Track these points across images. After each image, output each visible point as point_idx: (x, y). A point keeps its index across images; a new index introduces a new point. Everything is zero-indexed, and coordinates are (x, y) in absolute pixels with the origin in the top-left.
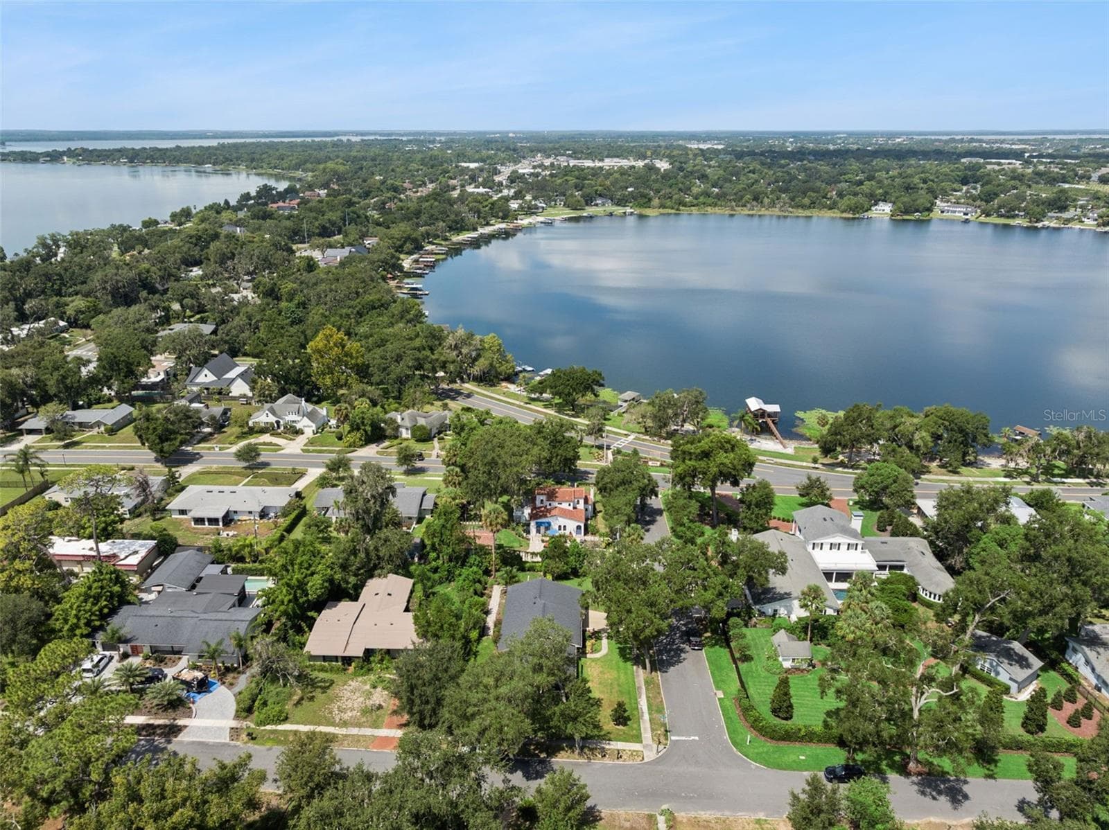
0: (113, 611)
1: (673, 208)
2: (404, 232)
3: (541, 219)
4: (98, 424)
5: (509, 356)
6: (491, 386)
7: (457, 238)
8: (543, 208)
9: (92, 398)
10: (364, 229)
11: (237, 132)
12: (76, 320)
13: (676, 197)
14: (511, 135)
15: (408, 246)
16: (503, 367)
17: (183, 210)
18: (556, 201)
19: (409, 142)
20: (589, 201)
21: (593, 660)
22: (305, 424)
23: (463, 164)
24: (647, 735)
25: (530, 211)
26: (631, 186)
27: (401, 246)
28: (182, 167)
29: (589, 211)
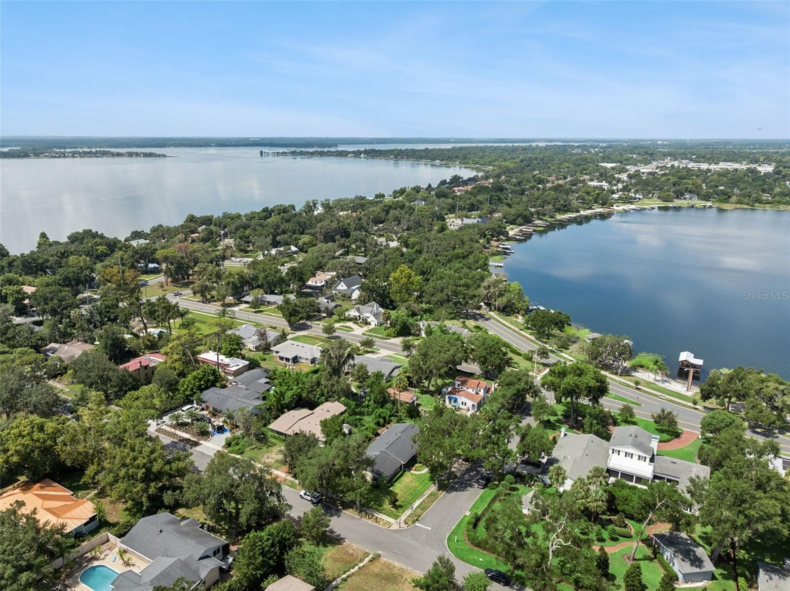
0: (207, 388)
1: (748, 205)
2: (518, 211)
3: (633, 207)
4: (275, 303)
5: (526, 298)
6: (507, 315)
7: (559, 217)
8: (640, 199)
9: (283, 290)
10: (494, 207)
11: (469, 139)
12: (303, 248)
13: (754, 195)
14: (659, 142)
15: (520, 220)
16: (520, 305)
17: (401, 189)
18: (654, 194)
19: (578, 147)
20: (679, 195)
21: (412, 474)
22: (372, 319)
23: (601, 164)
24: (403, 517)
25: (629, 200)
26: (722, 185)
27: (515, 220)
28: (423, 161)
29: (677, 203)
